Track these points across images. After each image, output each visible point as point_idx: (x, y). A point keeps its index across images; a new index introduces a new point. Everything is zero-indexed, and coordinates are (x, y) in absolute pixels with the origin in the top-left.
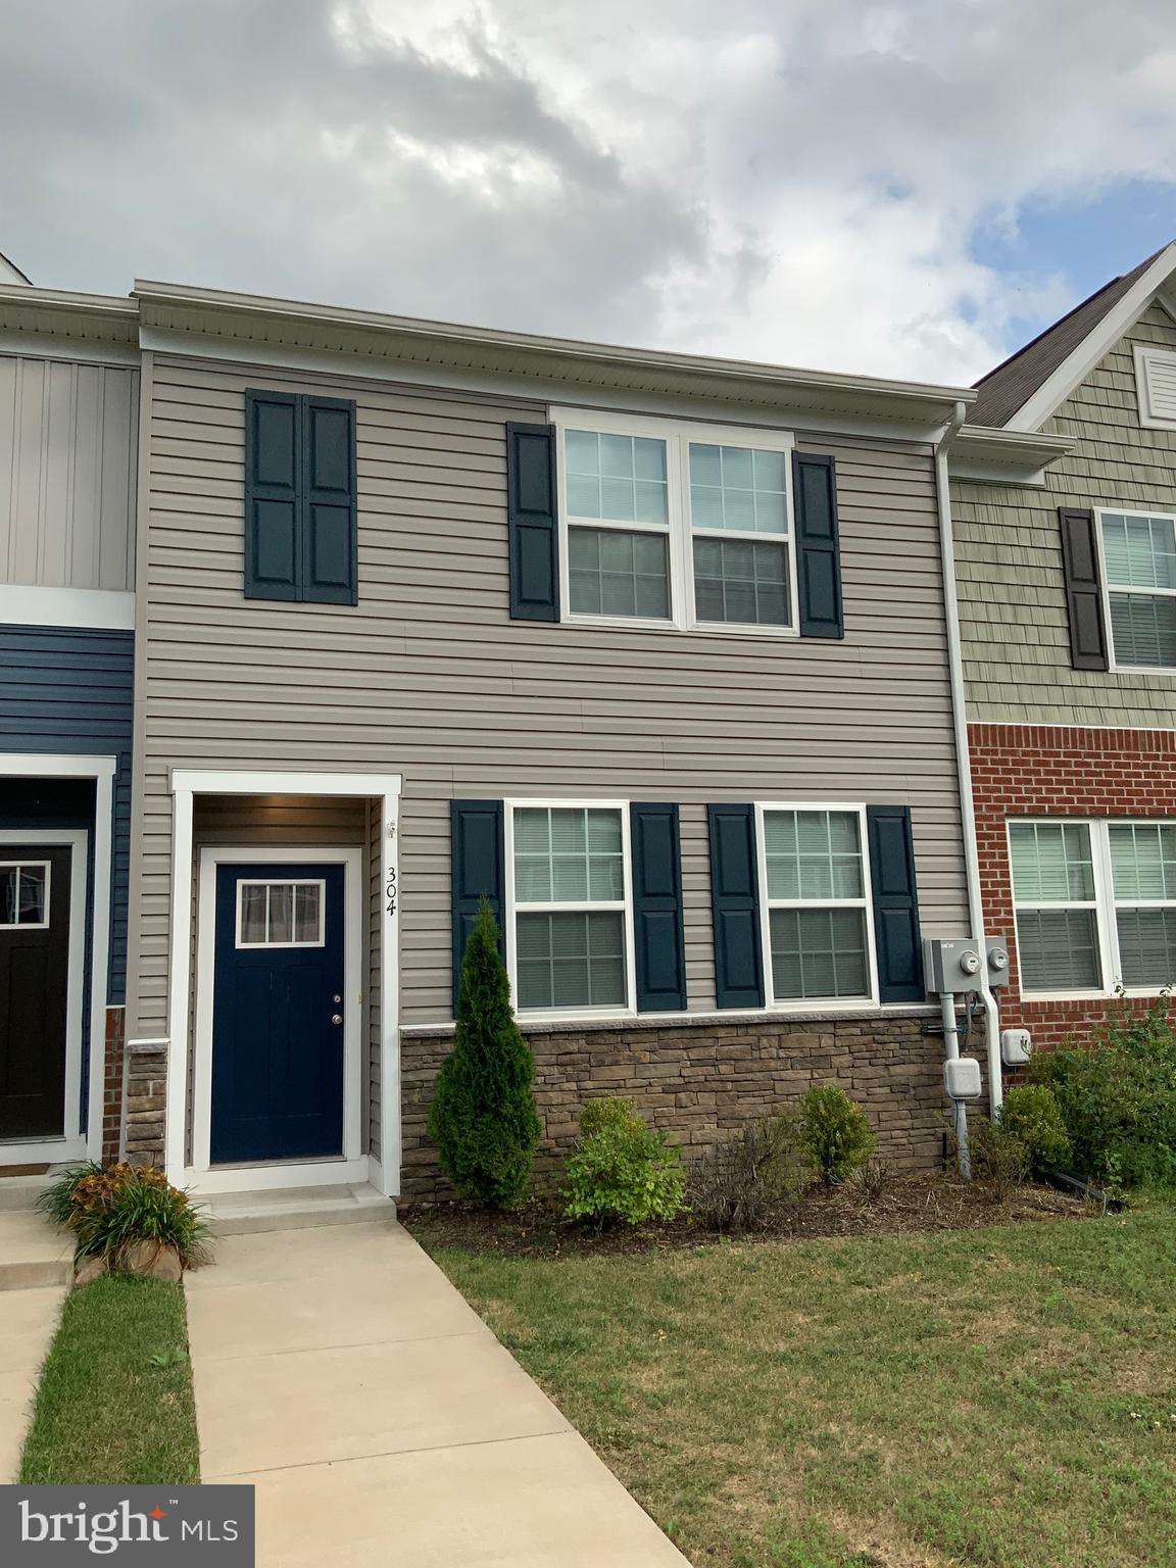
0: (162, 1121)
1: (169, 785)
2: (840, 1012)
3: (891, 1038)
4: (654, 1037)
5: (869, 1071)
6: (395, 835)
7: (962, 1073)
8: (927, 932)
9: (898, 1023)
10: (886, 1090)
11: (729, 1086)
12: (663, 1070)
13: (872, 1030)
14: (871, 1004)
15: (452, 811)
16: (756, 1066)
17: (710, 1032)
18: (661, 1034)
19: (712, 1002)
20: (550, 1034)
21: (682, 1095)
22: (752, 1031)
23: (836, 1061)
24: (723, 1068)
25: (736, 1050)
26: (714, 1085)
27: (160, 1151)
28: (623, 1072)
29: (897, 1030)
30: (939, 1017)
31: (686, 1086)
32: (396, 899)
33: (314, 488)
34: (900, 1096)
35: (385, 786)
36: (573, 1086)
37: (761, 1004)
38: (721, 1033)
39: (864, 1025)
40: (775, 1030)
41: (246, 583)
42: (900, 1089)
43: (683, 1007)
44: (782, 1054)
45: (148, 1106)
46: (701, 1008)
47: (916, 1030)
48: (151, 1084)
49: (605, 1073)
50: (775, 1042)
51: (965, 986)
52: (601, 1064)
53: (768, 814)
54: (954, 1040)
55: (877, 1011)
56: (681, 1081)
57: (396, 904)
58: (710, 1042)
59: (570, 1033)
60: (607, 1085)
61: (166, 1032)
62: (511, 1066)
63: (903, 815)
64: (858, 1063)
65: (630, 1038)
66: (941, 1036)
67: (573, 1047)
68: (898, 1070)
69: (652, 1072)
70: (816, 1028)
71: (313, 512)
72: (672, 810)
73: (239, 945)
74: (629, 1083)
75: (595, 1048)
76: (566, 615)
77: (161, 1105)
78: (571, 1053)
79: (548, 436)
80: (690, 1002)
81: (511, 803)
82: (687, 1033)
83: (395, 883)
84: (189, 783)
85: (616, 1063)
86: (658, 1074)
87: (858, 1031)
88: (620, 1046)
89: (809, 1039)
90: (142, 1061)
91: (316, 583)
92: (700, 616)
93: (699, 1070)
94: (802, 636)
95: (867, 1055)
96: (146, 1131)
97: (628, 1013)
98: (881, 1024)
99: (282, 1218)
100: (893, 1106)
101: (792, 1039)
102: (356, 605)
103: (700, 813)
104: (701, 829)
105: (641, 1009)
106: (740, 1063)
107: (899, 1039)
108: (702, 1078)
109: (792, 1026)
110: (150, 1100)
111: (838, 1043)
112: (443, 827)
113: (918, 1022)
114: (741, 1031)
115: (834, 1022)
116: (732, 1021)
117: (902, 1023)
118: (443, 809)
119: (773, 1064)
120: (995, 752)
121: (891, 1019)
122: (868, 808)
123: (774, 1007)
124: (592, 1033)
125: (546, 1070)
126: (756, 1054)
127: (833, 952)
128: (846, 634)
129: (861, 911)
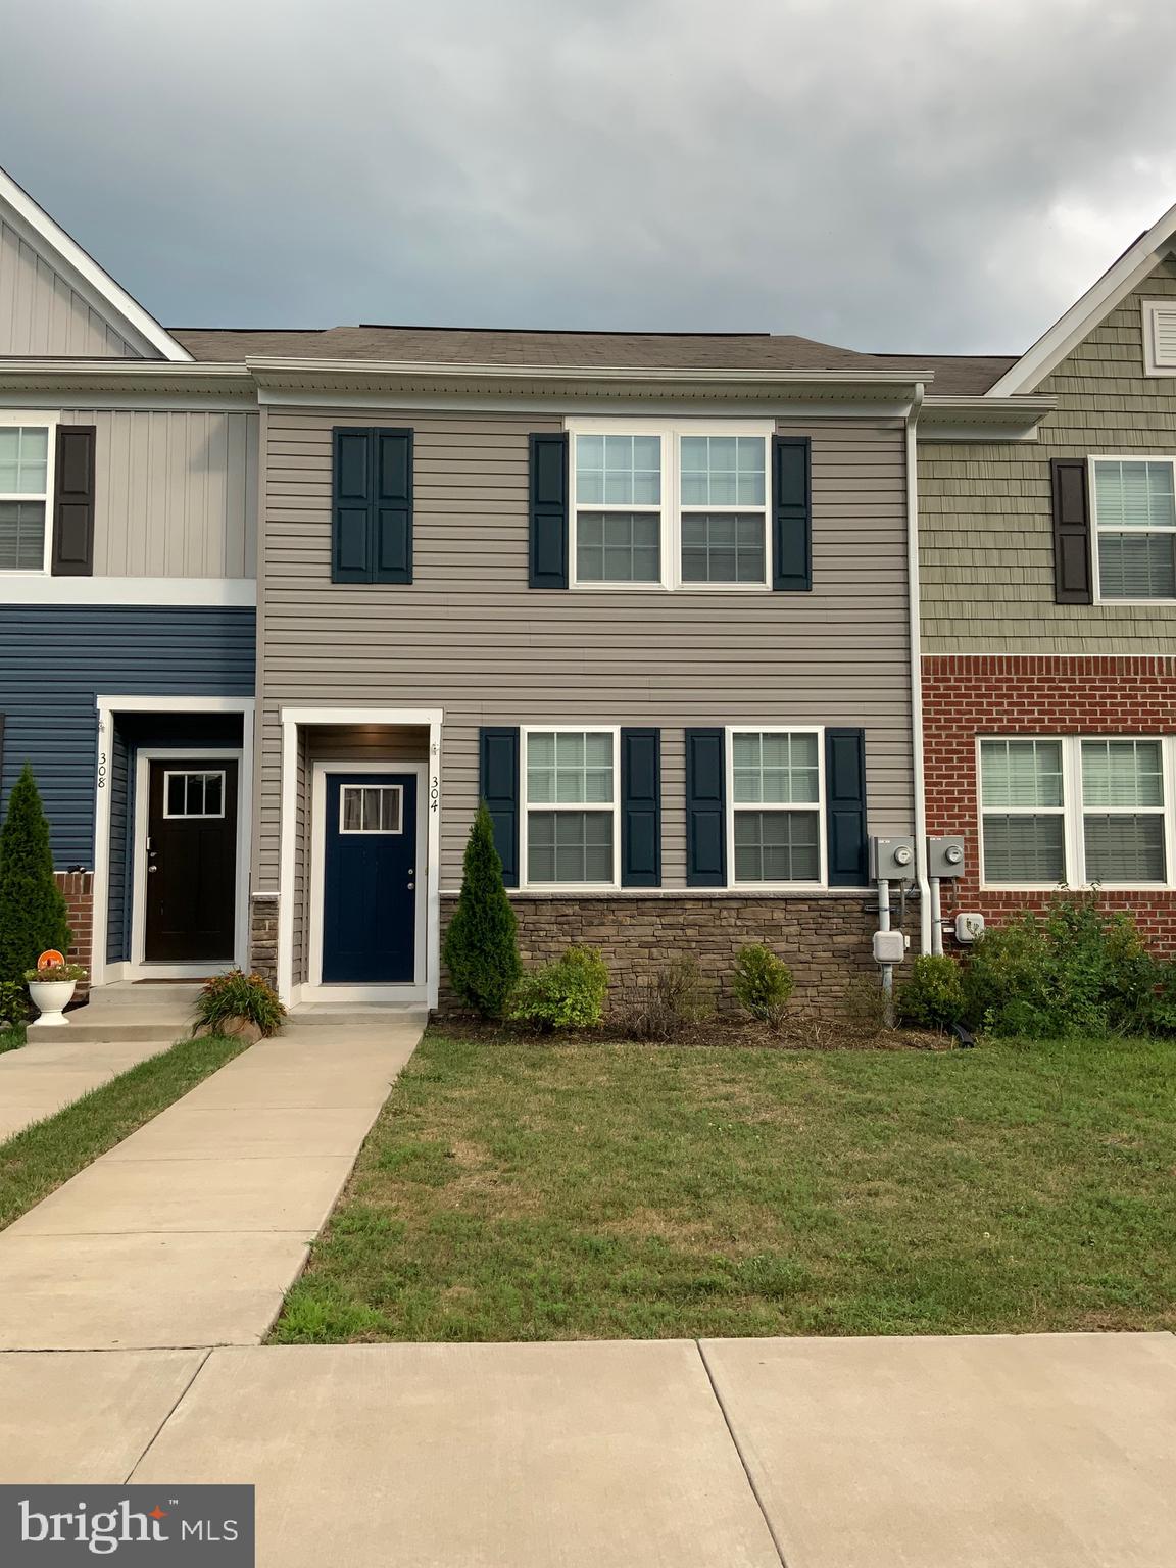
0: (275, 947)
1: (279, 718)
2: (790, 893)
3: (835, 914)
4: (634, 906)
5: (814, 939)
6: (438, 753)
7: (890, 943)
8: (872, 831)
9: (844, 902)
10: (830, 954)
11: (694, 945)
12: (639, 931)
13: (819, 908)
14: (822, 886)
15: (481, 736)
16: (717, 931)
17: (680, 904)
18: (640, 904)
19: (683, 881)
20: (552, 901)
21: (654, 950)
22: (714, 904)
23: (786, 930)
24: (689, 932)
25: (701, 919)
26: (681, 944)
27: (274, 968)
28: (605, 931)
29: (841, 908)
30: (876, 898)
31: (658, 944)
32: (437, 799)
33: (382, 497)
34: (841, 960)
35: (431, 717)
36: (569, 939)
37: (724, 884)
38: (689, 905)
39: (813, 903)
40: (734, 905)
41: (333, 571)
42: (846, 954)
43: (658, 885)
44: (739, 923)
45: (266, 937)
46: (673, 885)
47: (858, 908)
48: (267, 922)
49: (594, 931)
50: (734, 913)
51: (898, 874)
52: (590, 924)
53: (736, 736)
54: (886, 917)
55: (825, 893)
56: (654, 940)
57: (437, 803)
58: (680, 911)
59: (566, 900)
60: (595, 939)
61: (278, 888)
62: (493, 918)
63: (858, 735)
64: (804, 933)
65: (614, 906)
66: (876, 913)
67: (569, 911)
68: (839, 939)
69: (631, 932)
70: (769, 904)
71: (380, 515)
72: (654, 734)
73: (342, 831)
74: (612, 939)
75: (585, 913)
76: (573, 582)
77: (274, 936)
78: (566, 915)
79: (562, 440)
80: (663, 880)
81: (525, 729)
82: (661, 904)
83: (437, 788)
84: (293, 717)
85: (603, 924)
86: (636, 933)
87: (806, 908)
88: (606, 912)
89: (764, 913)
90: (262, 906)
91: (382, 568)
92: (685, 578)
93: (669, 932)
94: (774, 590)
95: (813, 926)
96: (264, 953)
97: (614, 887)
98: (827, 903)
99: (348, 1016)
100: (834, 967)
101: (748, 912)
102: (411, 584)
103: (680, 735)
104: (680, 748)
105: (624, 884)
106: (705, 928)
107: (843, 915)
108: (672, 938)
109: (749, 902)
110: (267, 933)
111: (789, 917)
112: (474, 747)
113: (862, 902)
114: (706, 904)
115: (786, 900)
116: (697, 896)
117: (846, 902)
118: (474, 734)
119: (731, 930)
120: (969, 680)
121: (836, 899)
122: (827, 730)
123: (734, 886)
124: (584, 901)
125: (547, 927)
126: (717, 922)
127: (790, 845)
128: (814, 586)
129: (815, 813)
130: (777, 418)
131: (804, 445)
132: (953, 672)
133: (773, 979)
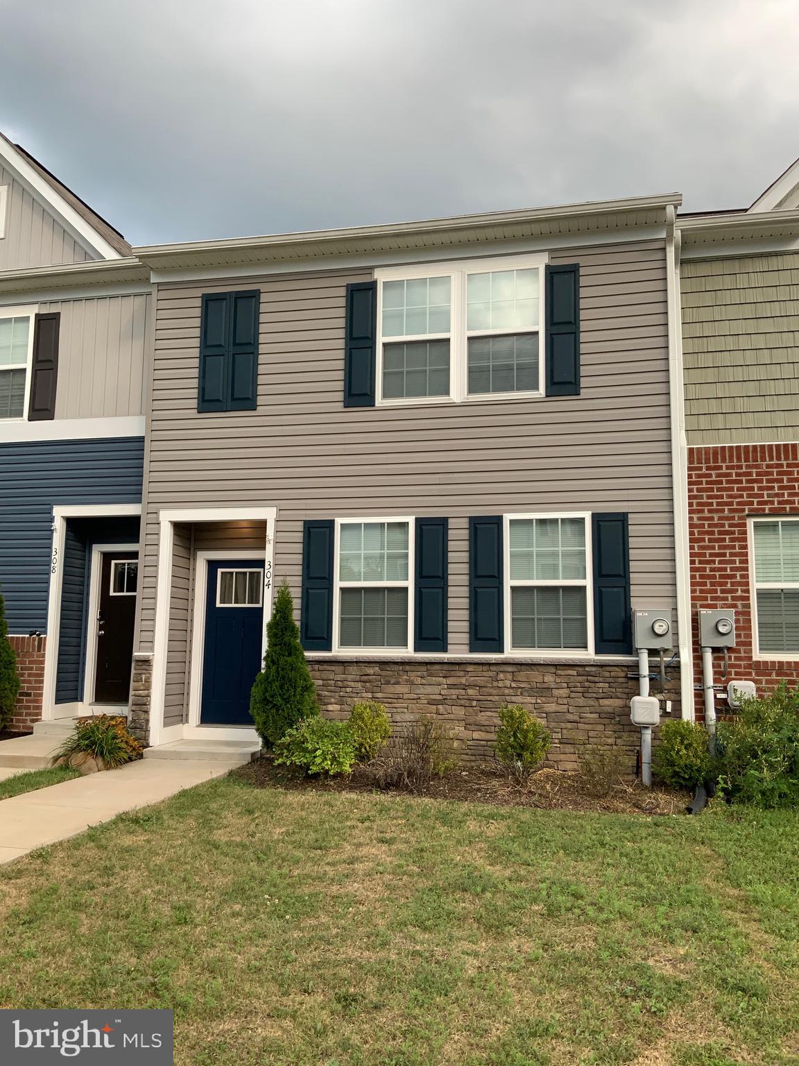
0: (149, 696)
1: (158, 518)
2: (559, 659)
3: (601, 679)
4: (424, 668)
5: (581, 701)
6: (272, 542)
7: (646, 707)
8: (635, 604)
9: (608, 669)
10: (596, 716)
11: (474, 703)
12: (429, 689)
13: (585, 673)
14: (589, 654)
15: (305, 527)
16: (494, 692)
17: (462, 667)
18: (429, 666)
19: (467, 647)
20: (357, 662)
21: (440, 707)
22: (493, 668)
23: (556, 692)
24: (470, 692)
25: (480, 681)
26: (463, 702)
27: (147, 712)
28: (399, 689)
29: (607, 674)
30: (636, 666)
31: (443, 701)
32: (271, 579)
33: (235, 344)
34: (607, 721)
35: (268, 514)
36: (370, 695)
37: (501, 650)
38: (470, 668)
39: (580, 669)
40: (510, 669)
41: (198, 404)
42: (611, 716)
43: (445, 650)
44: (514, 685)
45: (142, 688)
46: (458, 650)
47: (623, 674)
48: (143, 676)
49: (391, 689)
50: (509, 676)
51: (656, 644)
52: (388, 683)
53: (512, 522)
54: (645, 684)
55: (590, 660)
56: (440, 697)
57: (271, 583)
58: (462, 673)
59: (369, 662)
60: (391, 696)
61: (152, 649)
63: (621, 520)
64: (573, 695)
65: (408, 668)
66: (637, 679)
67: (371, 671)
68: (606, 702)
69: (422, 690)
70: (541, 669)
71: (234, 358)
72: (443, 523)
73: (218, 605)
74: (406, 696)
75: (384, 673)
76: (379, 401)
77: (148, 688)
78: (369, 675)
79: (372, 287)
80: (449, 647)
81: (339, 521)
82: (446, 667)
83: (271, 570)
84: (168, 517)
85: (397, 683)
86: (425, 692)
87: (575, 673)
88: (401, 673)
89: (536, 676)
90: (140, 664)
91: (233, 399)
92: (471, 390)
93: (453, 692)
94: (547, 396)
95: (580, 690)
96: (141, 700)
97: (408, 652)
98: (593, 669)
99: (193, 753)
100: (601, 727)
101: (522, 676)
102: (256, 410)
103: (465, 523)
104: (465, 534)
105: (417, 649)
106: (484, 689)
107: (608, 680)
108: (454, 697)
109: (523, 667)
110: (143, 685)
111: (558, 680)
112: (299, 537)
113: (626, 669)
114: (485, 668)
115: (556, 665)
116: (476, 661)
117: (611, 669)
118: (300, 526)
119: (507, 691)
120: (740, 467)
121: (602, 666)
122: (593, 515)
123: (510, 652)
124: (383, 663)
125: (352, 684)
126: (495, 684)
127: (562, 617)
128: (582, 391)
129: (582, 589)
130: (550, 251)
131: (573, 270)
132: (724, 460)
133: (525, 738)
